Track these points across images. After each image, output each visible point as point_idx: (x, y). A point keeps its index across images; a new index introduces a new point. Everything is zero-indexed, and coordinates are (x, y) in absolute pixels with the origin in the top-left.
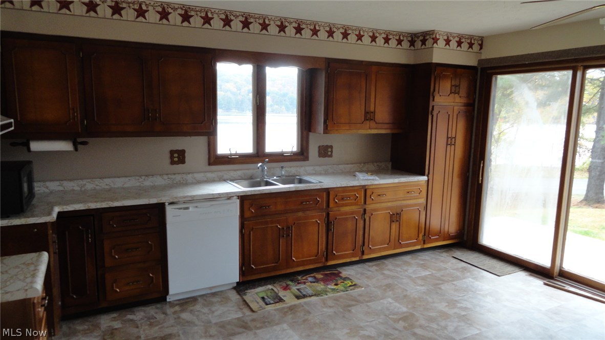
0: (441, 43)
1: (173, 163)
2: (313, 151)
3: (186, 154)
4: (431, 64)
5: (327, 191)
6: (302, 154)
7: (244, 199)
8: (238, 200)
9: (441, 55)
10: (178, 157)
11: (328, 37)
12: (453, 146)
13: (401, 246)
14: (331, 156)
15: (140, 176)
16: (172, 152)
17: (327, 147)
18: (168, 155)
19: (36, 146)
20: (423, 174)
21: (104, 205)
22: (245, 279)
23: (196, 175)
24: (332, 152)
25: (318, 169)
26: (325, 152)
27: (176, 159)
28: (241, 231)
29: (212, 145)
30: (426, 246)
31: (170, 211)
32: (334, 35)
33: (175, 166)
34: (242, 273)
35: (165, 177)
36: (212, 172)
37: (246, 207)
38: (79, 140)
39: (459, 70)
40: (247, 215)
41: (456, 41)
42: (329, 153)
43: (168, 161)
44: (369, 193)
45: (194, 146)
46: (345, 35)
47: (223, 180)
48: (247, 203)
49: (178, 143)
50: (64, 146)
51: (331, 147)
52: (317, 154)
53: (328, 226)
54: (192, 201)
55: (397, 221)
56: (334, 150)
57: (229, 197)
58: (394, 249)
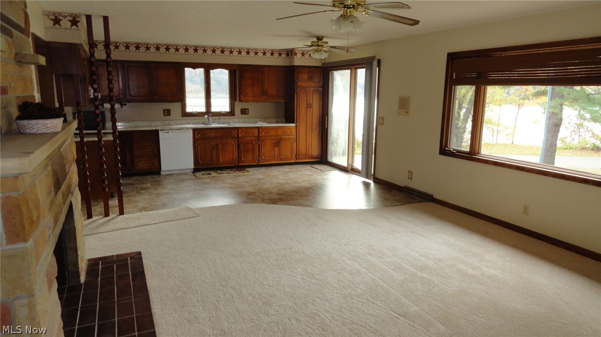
0: (299, 55)
1: (165, 115)
2: (237, 111)
3: (171, 111)
5: (238, 128)
6: (231, 113)
7: (194, 130)
8: (192, 131)
9: (299, 61)
10: (167, 113)
12: (311, 109)
13: (282, 159)
14: (248, 114)
15: (150, 121)
16: (164, 110)
17: (246, 109)
18: (162, 112)
20: (294, 123)
21: (133, 130)
22: (197, 167)
23: (176, 121)
24: (248, 112)
25: (240, 120)
26: (244, 112)
27: (166, 114)
28: (194, 145)
29: (184, 106)
30: (297, 161)
31: (161, 134)
32: (242, 53)
33: (166, 117)
34: (195, 164)
35: (161, 121)
36: (184, 120)
37: (196, 134)
38: (123, 103)
39: (312, 69)
40: (197, 137)
41: (309, 54)
43: (163, 114)
44: (260, 130)
45: (175, 107)
46: (248, 53)
47: (189, 124)
48: (196, 132)
49: (167, 106)
51: (248, 109)
52: (240, 113)
53: (238, 145)
54: (171, 129)
55: (278, 146)
56: (249, 110)
57: (188, 129)
58: (278, 161)
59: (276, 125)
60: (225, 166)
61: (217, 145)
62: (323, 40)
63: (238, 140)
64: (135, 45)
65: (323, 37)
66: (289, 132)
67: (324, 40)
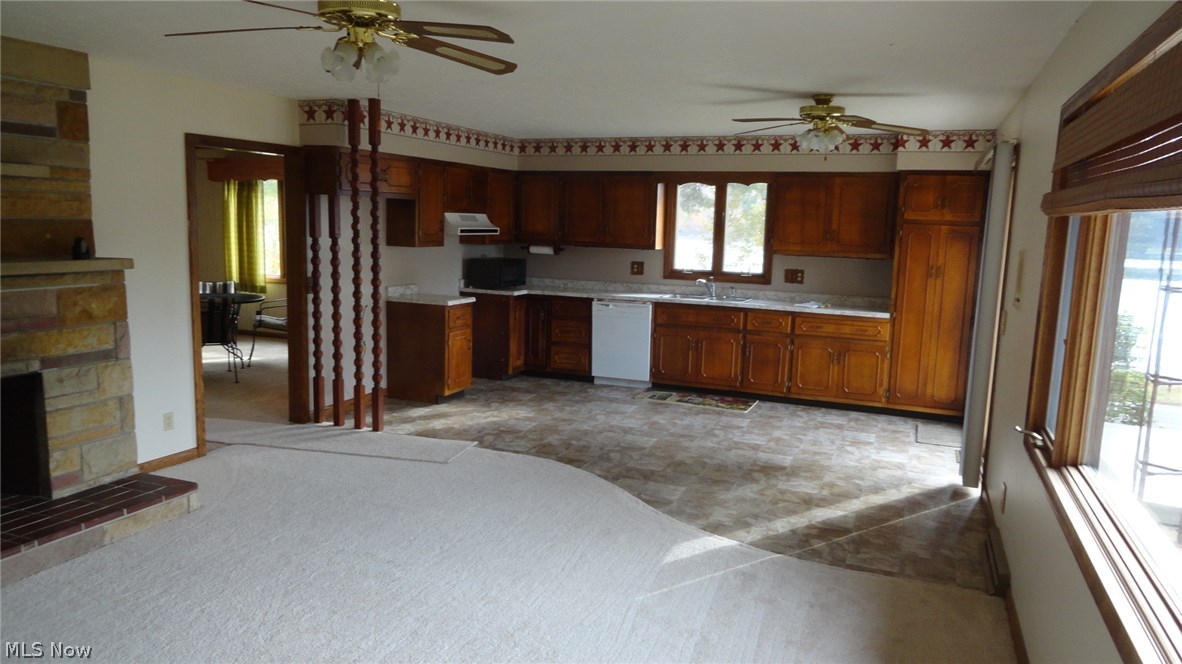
1: (633, 273)
2: (778, 275)
3: (645, 266)
4: (900, 173)
5: (746, 311)
6: (765, 278)
7: (656, 305)
8: (651, 307)
9: (910, 159)
10: (638, 268)
11: (773, 150)
12: (939, 281)
13: (847, 395)
14: (801, 282)
15: (605, 282)
16: (633, 263)
17: (797, 271)
18: (629, 266)
19: (534, 250)
20: (887, 311)
21: (553, 294)
22: (656, 381)
23: (651, 286)
24: (802, 277)
25: (781, 294)
26: (793, 276)
27: (636, 270)
28: (652, 335)
29: (669, 260)
30: (891, 406)
31: (595, 304)
32: (781, 147)
33: (634, 276)
34: (653, 374)
36: (665, 285)
37: (658, 314)
39: (949, 177)
40: (660, 321)
41: (941, 141)
42: (799, 279)
43: (629, 270)
44: (798, 320)
48: (658, 310)
50: (547, 251)
51: (802, 272)
52: (782, 278)
53: (744, 347)
54: (614, 300)
55: (839, 363)
56: (805, 276)
57: (644, 301)
58: (836, 397)
59: (838, 312)
60: (712, 387)
61: (697, 342)
62: (831, 104)
63: (744, 337)
64: (580, 144)
65: (832, 95)
66: (871, 331)
67: (835, 102)
